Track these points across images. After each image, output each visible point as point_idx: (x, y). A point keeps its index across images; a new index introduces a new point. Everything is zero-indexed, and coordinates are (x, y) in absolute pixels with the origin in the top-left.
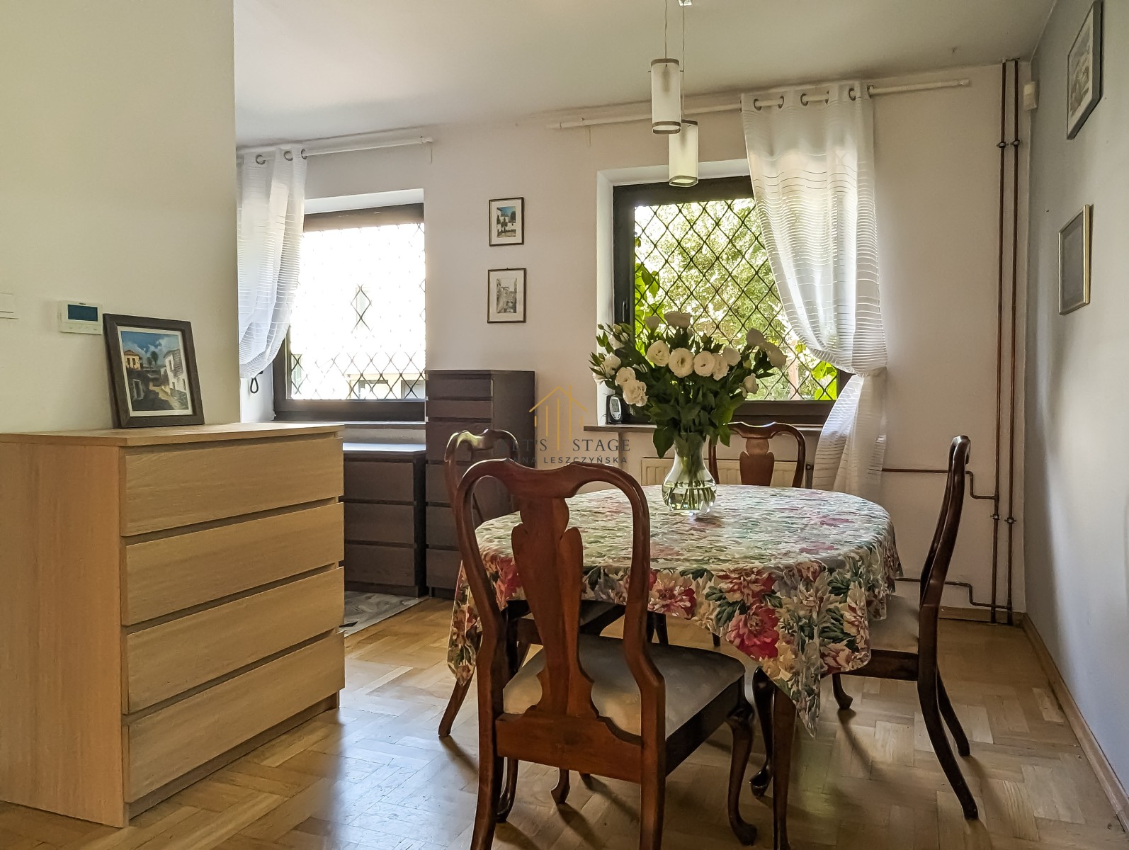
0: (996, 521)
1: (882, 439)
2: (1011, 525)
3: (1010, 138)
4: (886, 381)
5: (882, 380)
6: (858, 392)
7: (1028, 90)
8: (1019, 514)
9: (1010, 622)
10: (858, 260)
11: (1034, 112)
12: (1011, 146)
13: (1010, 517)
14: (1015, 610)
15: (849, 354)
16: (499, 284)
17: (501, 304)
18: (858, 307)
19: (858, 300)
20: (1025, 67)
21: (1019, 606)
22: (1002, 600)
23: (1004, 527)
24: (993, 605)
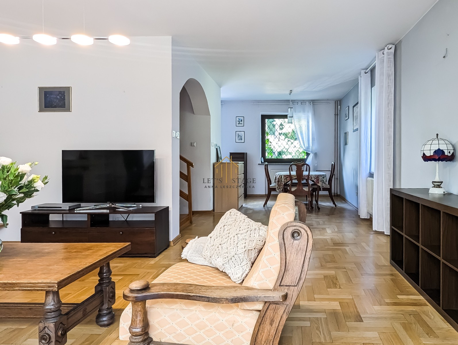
0: (335, 179)
1: (316, 165)
2: (337, 179)
3: (336, 114)
4: (316, 155)
5: (316, 154)
6: (311, 157)
7: (339, 107)
8: (338, 178)
9: (337, 196)
10: (312, 133)
11: (340, 111)
12: (336, 115)
13: (337, 178)
14: (338, 194)
15: (311, 150)
16: (238, 134)
17: (239, 139)
18: (312, 142)
19: (312, 141)
20: (339, 102)
21: (339, 193)
22: (336, 192)
23: (336, 180)
24: (334, 193)
